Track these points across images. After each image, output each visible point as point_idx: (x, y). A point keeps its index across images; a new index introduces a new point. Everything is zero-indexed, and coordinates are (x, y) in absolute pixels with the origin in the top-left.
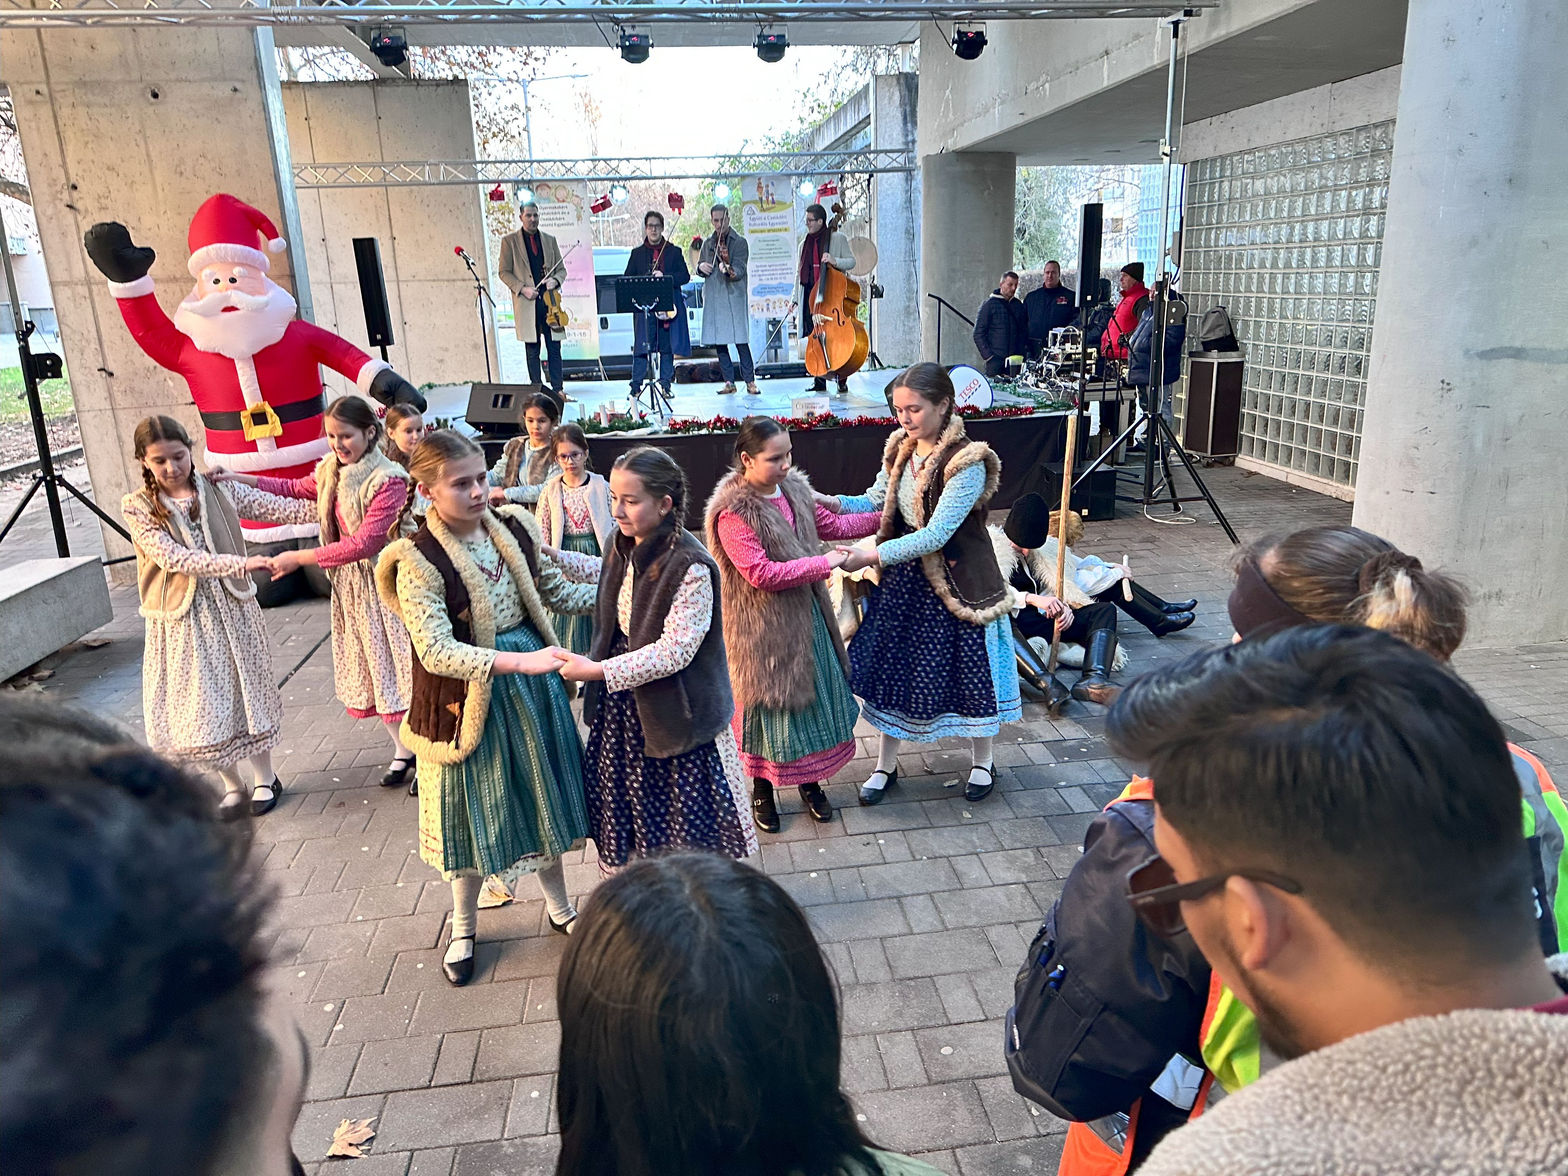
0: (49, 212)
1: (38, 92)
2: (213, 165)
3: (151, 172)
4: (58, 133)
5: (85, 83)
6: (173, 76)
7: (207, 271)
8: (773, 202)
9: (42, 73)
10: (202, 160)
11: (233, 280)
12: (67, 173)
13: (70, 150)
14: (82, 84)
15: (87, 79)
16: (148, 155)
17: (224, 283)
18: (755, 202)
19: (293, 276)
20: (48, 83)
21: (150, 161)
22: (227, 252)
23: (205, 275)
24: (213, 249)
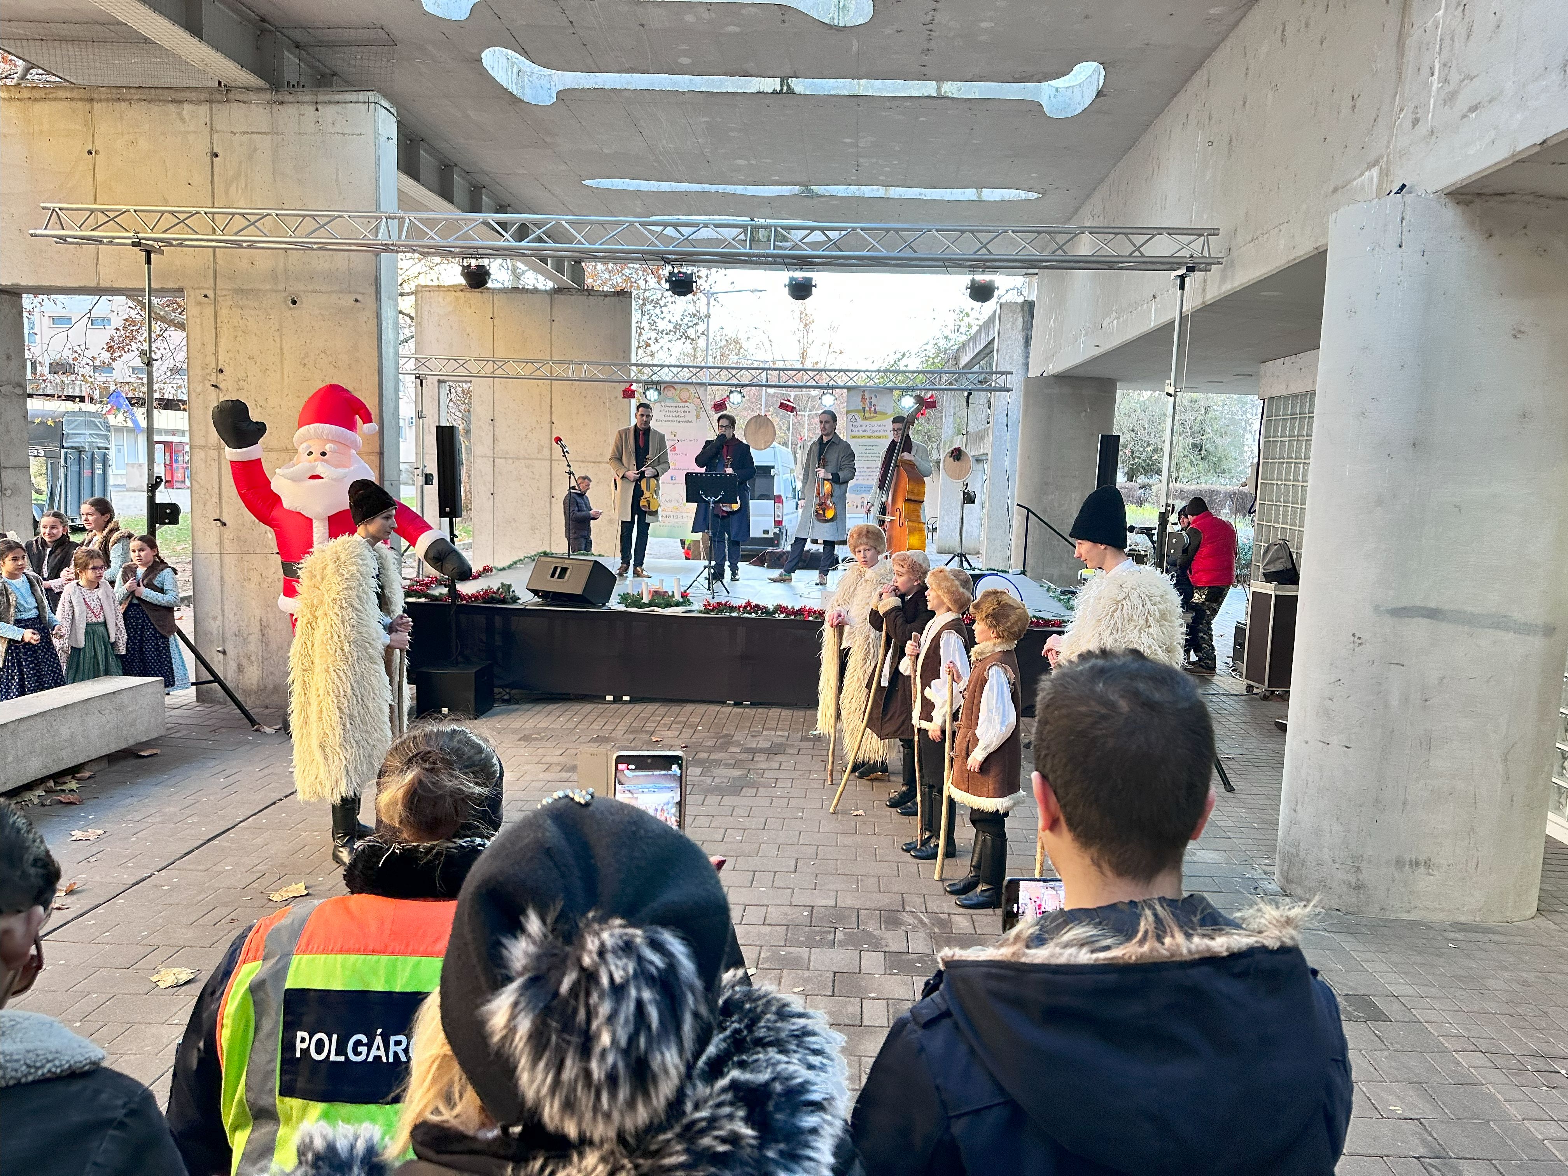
0: (199, 390)
1: (206, 296)
2: (330, 359)
3: (282, 362)
4: (216, 328)
5: (242, 290)
6: (310, 288)
7: (304, 445)
8: (875, 412)
9: (212, 281)
10: (322, 355)
11: (324, 454)
12: (217, 359)
13: (223, 342)
14: (240, 291)
15: (245, 287)
16: (281, 349)
17: (316, 454)
18: (857, 411)
19: (381, 454)
20: (215, 289)
21: (282, 354)
22: (323, 431)
23: (303, 448)
24: (313, 427)
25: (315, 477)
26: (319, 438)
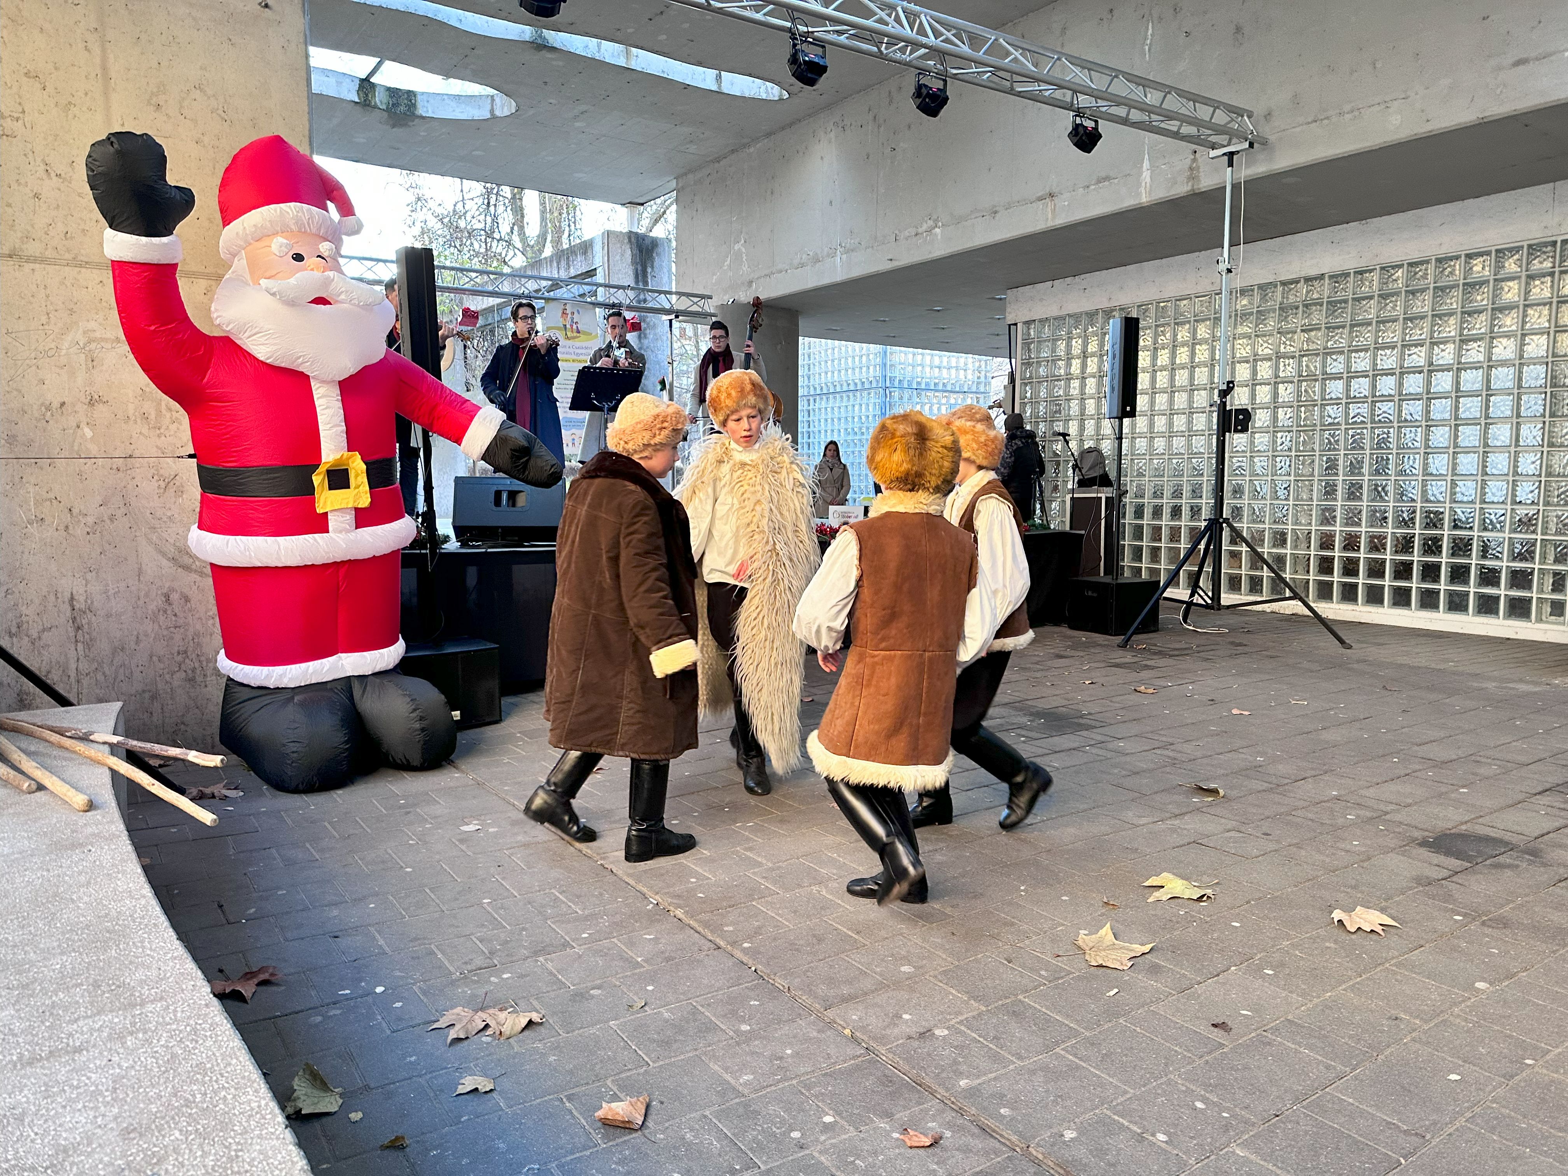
2: (213, 103)
7: (274, 242)
10: (197, 94)
16: (105, 68)
17: (312, 259)
22: (312, 217)
23: (279, 245)
24: (291, 209)
25: (320, 301)
26: (302, 231)
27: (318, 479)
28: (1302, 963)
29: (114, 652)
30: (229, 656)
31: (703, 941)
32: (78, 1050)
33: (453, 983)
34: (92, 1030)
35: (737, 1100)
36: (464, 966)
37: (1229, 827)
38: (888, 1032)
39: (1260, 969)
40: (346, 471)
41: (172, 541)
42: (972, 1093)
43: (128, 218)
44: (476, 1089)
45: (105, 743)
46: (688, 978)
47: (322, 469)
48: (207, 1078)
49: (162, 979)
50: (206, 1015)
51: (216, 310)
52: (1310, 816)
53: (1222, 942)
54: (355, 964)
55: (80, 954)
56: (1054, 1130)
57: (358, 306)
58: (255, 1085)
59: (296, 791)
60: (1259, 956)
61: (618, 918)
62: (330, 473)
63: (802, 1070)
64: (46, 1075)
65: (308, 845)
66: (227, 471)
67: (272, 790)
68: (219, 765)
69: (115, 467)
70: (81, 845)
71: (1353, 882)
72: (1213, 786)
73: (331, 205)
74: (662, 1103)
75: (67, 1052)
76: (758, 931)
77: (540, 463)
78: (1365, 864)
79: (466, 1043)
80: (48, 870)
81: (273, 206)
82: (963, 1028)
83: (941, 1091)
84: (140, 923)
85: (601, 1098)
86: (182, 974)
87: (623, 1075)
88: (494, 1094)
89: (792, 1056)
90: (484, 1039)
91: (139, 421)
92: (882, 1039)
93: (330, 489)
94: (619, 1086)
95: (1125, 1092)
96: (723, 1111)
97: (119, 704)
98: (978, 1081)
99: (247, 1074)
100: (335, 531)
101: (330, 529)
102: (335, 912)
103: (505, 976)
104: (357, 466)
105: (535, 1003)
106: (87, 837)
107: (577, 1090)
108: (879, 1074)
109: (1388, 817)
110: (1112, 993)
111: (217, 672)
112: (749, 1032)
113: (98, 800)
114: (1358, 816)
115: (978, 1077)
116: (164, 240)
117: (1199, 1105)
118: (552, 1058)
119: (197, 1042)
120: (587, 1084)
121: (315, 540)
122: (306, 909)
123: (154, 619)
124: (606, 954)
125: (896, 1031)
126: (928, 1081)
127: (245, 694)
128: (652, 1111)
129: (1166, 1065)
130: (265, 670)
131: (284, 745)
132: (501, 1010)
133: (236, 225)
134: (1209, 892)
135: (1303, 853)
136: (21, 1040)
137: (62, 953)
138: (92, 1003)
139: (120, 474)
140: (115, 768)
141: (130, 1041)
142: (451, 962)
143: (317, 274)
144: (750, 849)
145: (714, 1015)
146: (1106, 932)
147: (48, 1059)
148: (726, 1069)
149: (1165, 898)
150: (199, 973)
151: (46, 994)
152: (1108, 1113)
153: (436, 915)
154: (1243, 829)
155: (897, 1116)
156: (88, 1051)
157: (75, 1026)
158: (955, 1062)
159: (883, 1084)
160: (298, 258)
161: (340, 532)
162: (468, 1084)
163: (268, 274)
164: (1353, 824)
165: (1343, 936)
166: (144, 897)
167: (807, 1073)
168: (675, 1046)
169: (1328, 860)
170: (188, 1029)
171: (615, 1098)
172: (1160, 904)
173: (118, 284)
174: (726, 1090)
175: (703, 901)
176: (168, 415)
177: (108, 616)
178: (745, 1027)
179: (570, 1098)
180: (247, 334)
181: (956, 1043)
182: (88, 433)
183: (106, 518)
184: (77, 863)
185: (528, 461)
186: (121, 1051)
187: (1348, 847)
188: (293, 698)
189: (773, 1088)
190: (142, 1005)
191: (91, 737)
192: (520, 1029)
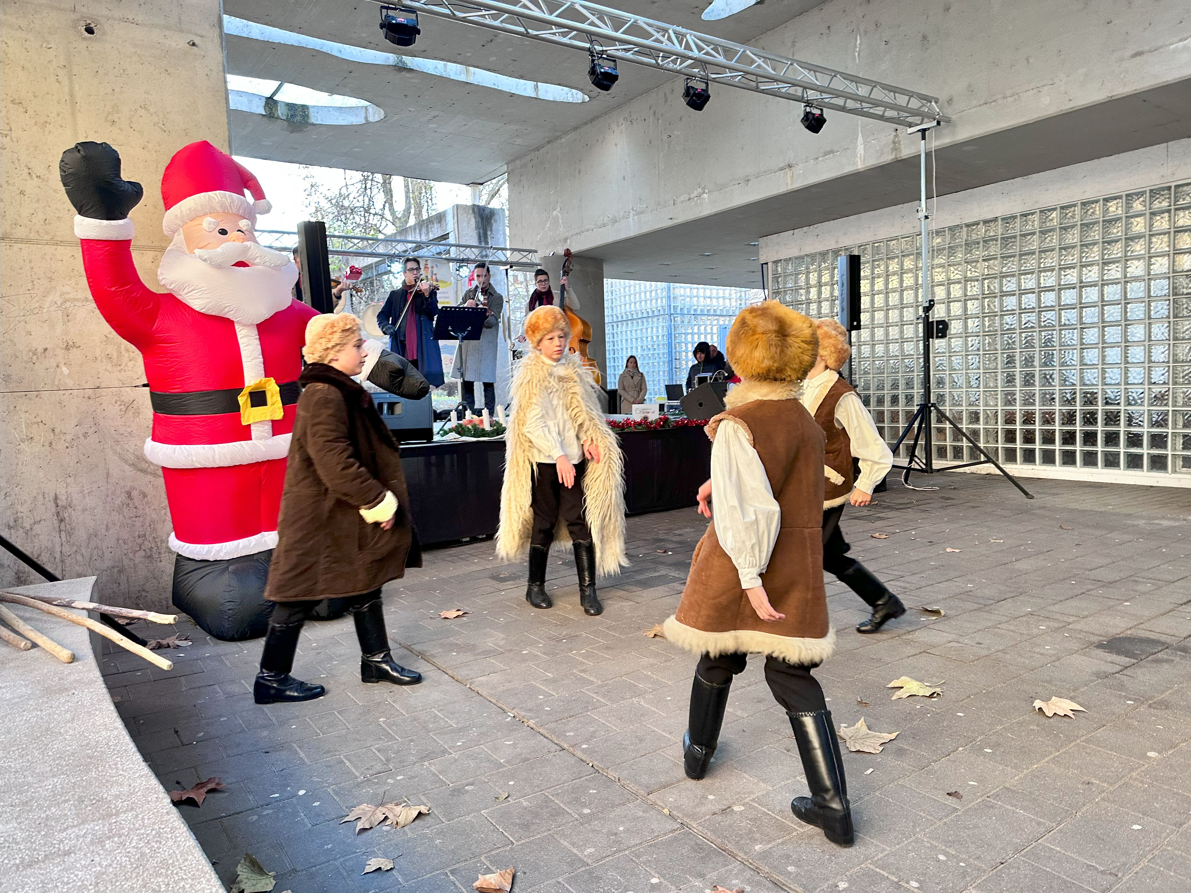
2: (155, 119)
3: (73, 114)
6: (116, 14)
7: (206, 221)
10: (143, 112)
11: (241, 233)
16: (72, 95)
17: (234, 233)
21: (74, 103)
22: (233, 201)
23: (208, 223)
24: (217, 195)
25: (241, 264)
26: (226, 212)
27: (243, 399)
28: (1013, 743)
29: (89, 538)
30: (179, 537)
31: (551, 744)
32: (67, 853)
33: (358, 785)
34: (78, 837)
35: (583, 869)
36: (366, 772)
37: (950, 639)
38: (698, 810)
39: (981, 748)
40: (264, 393)
41: (131, 451)
42: (765, 856)
43: (92, 207)
44: (380, 868)
45: (83, 609)
46: (541, 774)
47: (246, 391)
48: (170, 872)
49: (132, 794)
50: (167, 821)
51: (162, 274)
52: (1011, 628)
53: (950, 728)
54: (282, 773)
55: (68, 776)
56: (830, 882)
57: (270, 267)
58: (207, 876)
59: (232, 639)
60: (980, 738)
61: (484, 729)
62: (251, 394)
63: (633, 843)
64: (42, 874)
65: (243, 681)
66: (173, 396)
67: (213, 638)
68: (172, 622)
69: (86, 396)
70: (67, 689)
71: (1048, 678)
72: (935, 608)
73: (247, 192)
74: (525, 873)
75: (59, 855)
76: (593, 735)
77: (412, 381)
78: (1057, 664)
79: (370, 832)
80: (41, 710)
81: (203, 194)
82: (755, 804)
83: (742, 855)
84: (114, 750)
85: (478, 872)
86: (147, 789)
87: (494, 852)
88: (394, 872)
89: (624, 832)
90: (384, 828)
91: (104, 360)
92: (693, 816)
93: (252, 406)
94: (491, 861)
95: (884, 850)
96: (572, 877)
97: (94, 578)
98: (769, 846)
99: (200, 867)
100: (256, 438)
101: (253, 436)
102: (265, 733)
103: (399, 778)
104: (273, 389)
105: (423, 798)
106: (71, 683)
107: (458, 866)
108: (693, 843)
109: (1071, 626)
110: (869, 772)
111: (170, 551)
112: (590, 814)
113: (79, 654)
114: (1048, 627)
115: (769, 842)
116: (121, 222)
117: (942, 857)
118: (438, 842)
119: (161, 843)
120: (466, 860)
121: (242, 445)
122: (243, 731)
123: (120, 511)
124: (476, 758)
125: (703, 809)
126: (730, 847)
127: (191, 566)
128: (518, 880)
129: (914, 826)
130: (206, 547)
131: (222, 604)
132: (397, 805)
133: (176, 209)
134: (938, 690)
135: (1008, 656)
136: (22, 847)
137: (54, 776)
138: (77, 815)
139: (91, 401)
140: (92, 628)
141: (108, 845)
142: (356, 768)
143: (237, 244)
144: (584, 671)
145: (562, 802)
146: (861, 724)
147: (43, 861)
148: (573, 844)
149: (904, 696)
150: (161, 787)
151: (42, 809)
152: (872, 867)
153: (344, 732)
154: (961, 640)
155: (708, 876)
156: (75, 854)
157: (64, 834)
158: (751, 831)
159: (696, 851)
160: (223, 232)
161: (261, 439)
162: (373, 864)
163: (201, 245)
164: (1045, 633)
165: (1044, 720)
166: (117, 729)
167: (637, 845)
168: (532, 828)
169: (1027, 662)
170: (154, 832)
171: (488, 871)
172: (901, 701)
173: (86, 257)
174: (575, 861)
175: (549, 713)
176: (127, 355)
177: (84, 510)
178: (586, 811)
179: (453, 872)
180: (185, 291)
181: (750, 817)
182: (65, 370)
183: (80, 436)
184: (64, 704)
185: (402, 380)
186: (101, 852)
187: (1042, 651)
188: (228, 567)
189: (611, 858)
190: (117, 814)
191: (73, 605)
192: (412, 819)
